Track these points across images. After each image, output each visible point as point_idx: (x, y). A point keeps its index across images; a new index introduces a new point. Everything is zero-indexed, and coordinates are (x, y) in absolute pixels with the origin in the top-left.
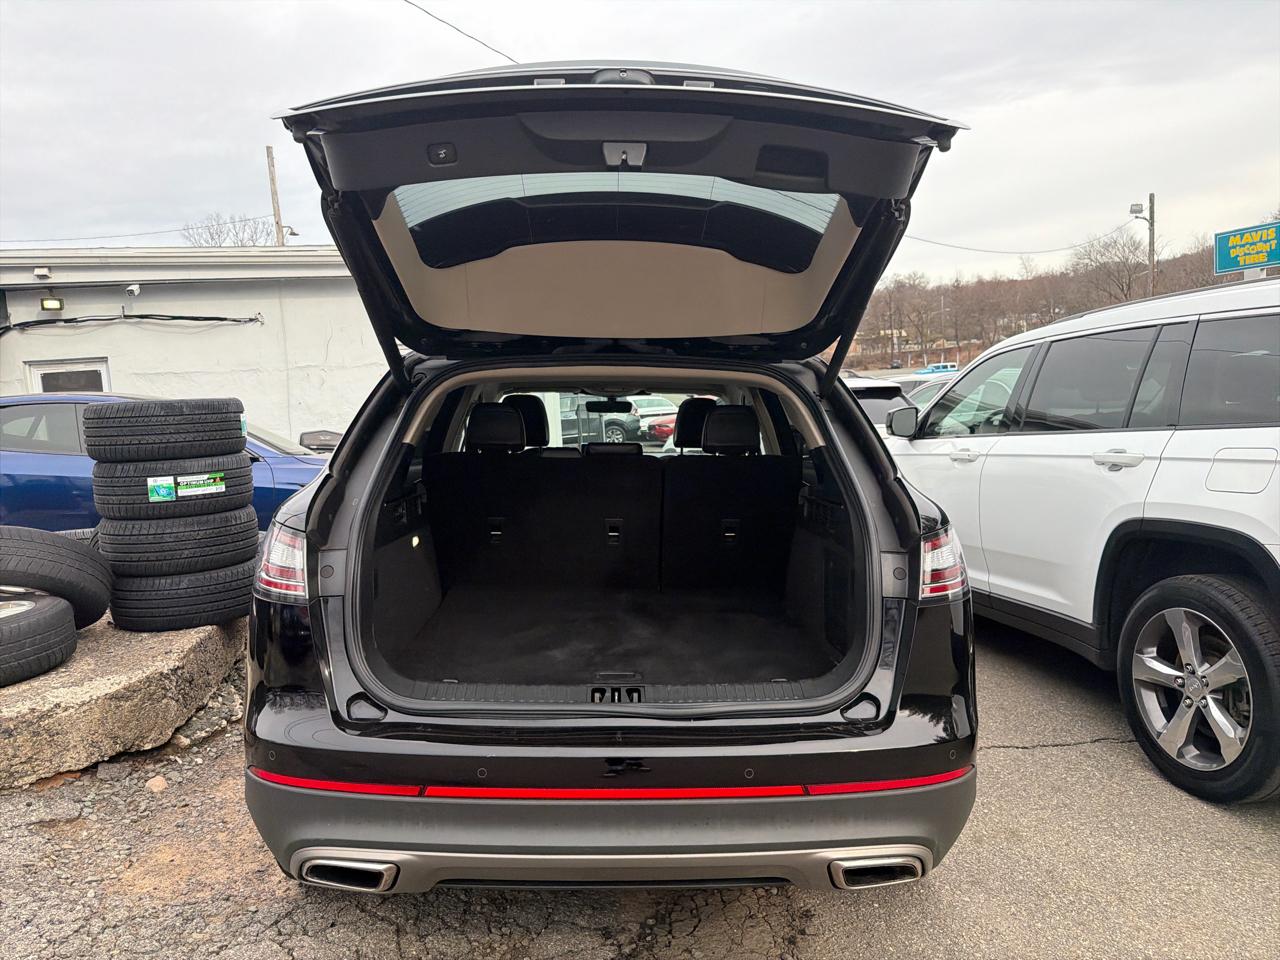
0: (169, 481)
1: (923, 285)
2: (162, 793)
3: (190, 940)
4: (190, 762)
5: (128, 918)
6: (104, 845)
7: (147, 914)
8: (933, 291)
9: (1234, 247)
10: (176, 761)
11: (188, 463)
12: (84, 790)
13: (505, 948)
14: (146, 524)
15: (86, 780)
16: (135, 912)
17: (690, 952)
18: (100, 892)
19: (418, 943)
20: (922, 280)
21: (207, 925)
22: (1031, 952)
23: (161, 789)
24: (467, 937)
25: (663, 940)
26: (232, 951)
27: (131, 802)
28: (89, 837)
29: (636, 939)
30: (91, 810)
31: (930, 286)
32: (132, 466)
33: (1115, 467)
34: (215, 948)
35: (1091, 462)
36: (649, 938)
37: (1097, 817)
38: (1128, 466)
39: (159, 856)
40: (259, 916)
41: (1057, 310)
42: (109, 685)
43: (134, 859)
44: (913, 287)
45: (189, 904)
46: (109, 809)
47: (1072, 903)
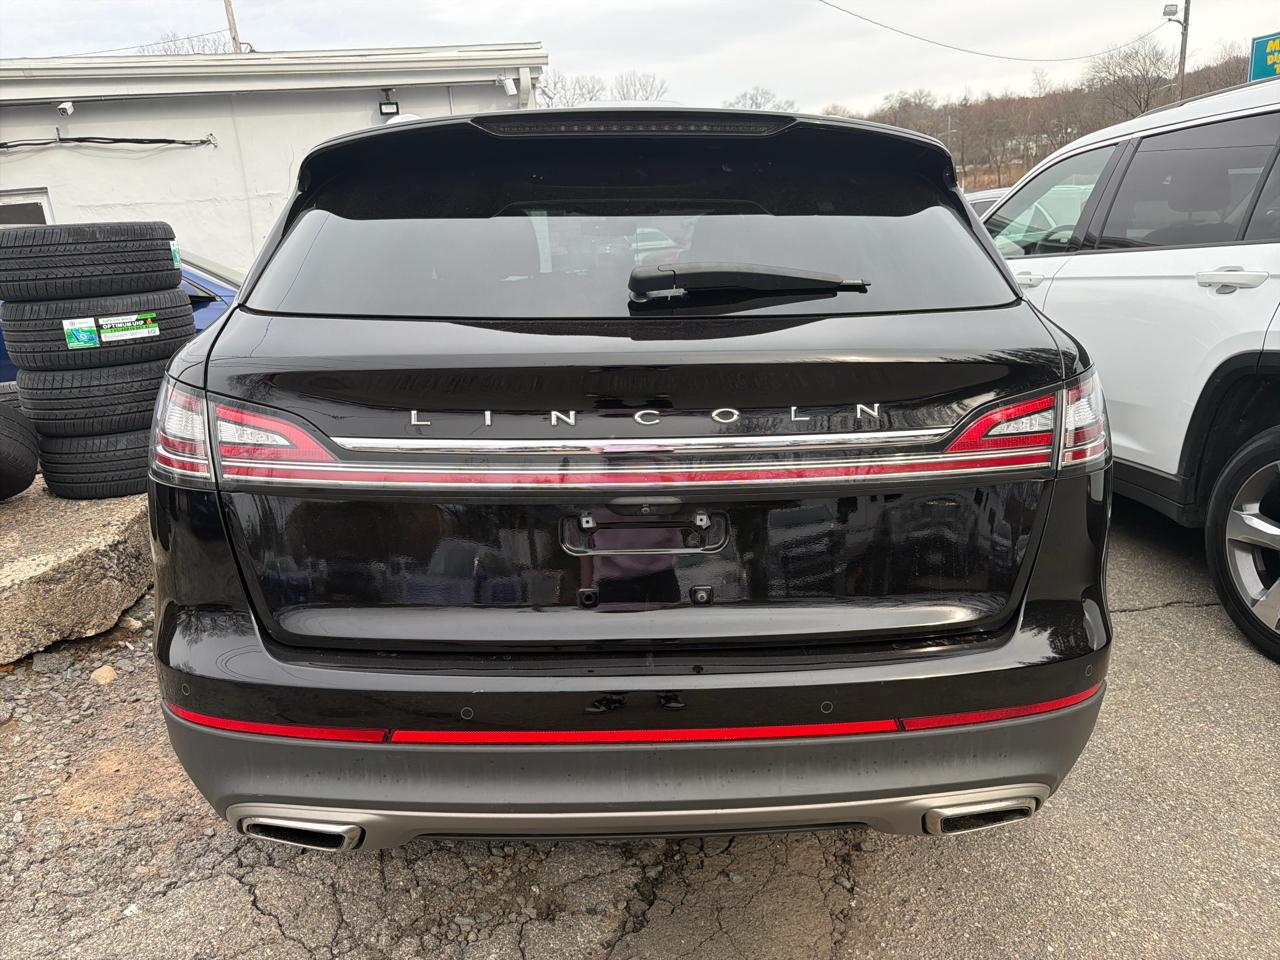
0: (89, 323)
1: (929, 104)
2: (110, 685)
3: (133, 876)
4: (143, 648)
5: (61, 847)
6: (38, 753)
7: (83, 842)
8: (939, 110)
9: (1272, 53)
10: (126, 647)
11: (109, 302)
12: (17, 685)
13: (508, 873)
14: (68, 375)
15: (20, 674)
16: (70, 839)
17: (728, 875)
18: (29, 815)
19: (406, 871)
20: (928, 99)
21: (154, 854)
22: (1133, 873)
23: (108, 681)
24: (463, 860)
25: (694, 859)
26: (181, 891)
27: (74, 698)
28: (22, 743)
29: (662, 858)
30: (24, 710)
31: (936, 106)
32: (43, 307)
33: (1226, 289)
34: (161, 888)
35: (1195, 283)
36: (677, 858)
37: (1186, 698)
38: (1243, 286)
39: (103, 764)
40: (216, 842)
41: (1069, 130)
42: (34, 567)
43: (73, 770)
44: (919, 106)
45: (135, 827)
46: (47, 708)
47: (1173, 808)
